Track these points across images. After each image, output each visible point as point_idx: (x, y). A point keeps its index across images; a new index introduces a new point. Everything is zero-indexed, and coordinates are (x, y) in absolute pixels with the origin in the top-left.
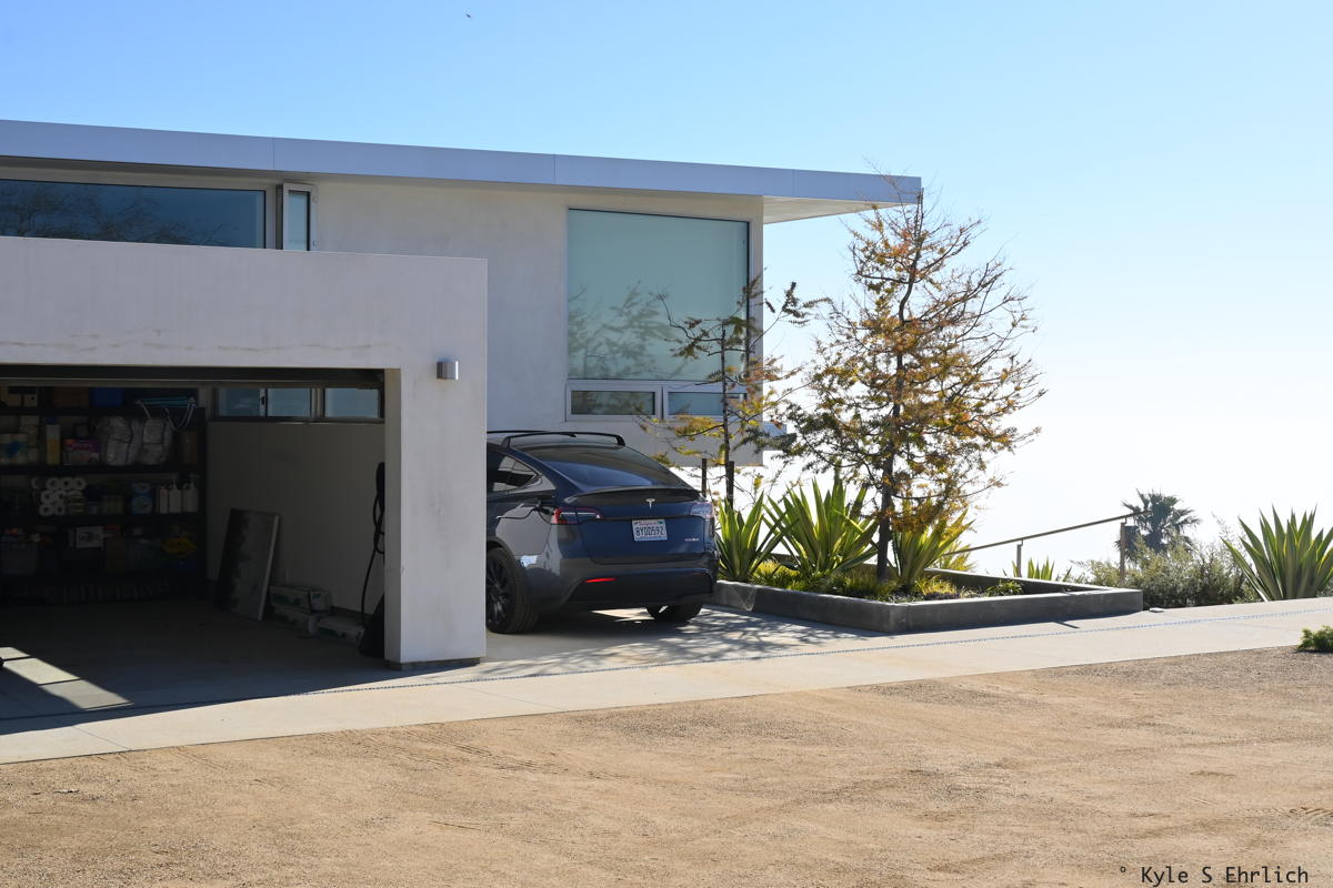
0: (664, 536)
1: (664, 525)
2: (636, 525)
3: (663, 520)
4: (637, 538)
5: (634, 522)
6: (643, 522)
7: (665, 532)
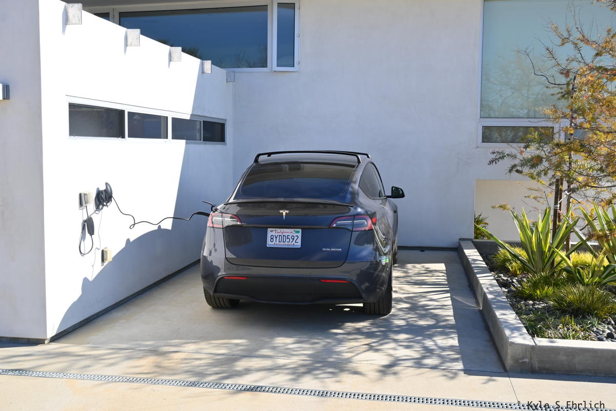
0: (298, 244)
1: (300, 235)
2: (271, 232)
3: (300, 230)
4: (270, 244)
5: (269, 230)
6: (279, 230)
7: (299, 240)
